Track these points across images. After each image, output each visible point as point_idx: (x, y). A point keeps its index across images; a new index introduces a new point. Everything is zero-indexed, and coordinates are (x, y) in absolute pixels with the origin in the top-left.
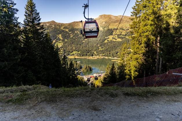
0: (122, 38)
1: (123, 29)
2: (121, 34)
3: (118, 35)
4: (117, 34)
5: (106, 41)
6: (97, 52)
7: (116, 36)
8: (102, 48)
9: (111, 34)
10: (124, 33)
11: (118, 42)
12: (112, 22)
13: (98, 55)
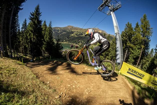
0: (77, 36)
1: (78, 32)
3: (76, 34)
5: (70, 36)
6: (65, 40)
8: (68, 39)
9: (73, 33)
10: (78, 34)
11: (76, 37)
12: (73, 29)
13: (66, 42)
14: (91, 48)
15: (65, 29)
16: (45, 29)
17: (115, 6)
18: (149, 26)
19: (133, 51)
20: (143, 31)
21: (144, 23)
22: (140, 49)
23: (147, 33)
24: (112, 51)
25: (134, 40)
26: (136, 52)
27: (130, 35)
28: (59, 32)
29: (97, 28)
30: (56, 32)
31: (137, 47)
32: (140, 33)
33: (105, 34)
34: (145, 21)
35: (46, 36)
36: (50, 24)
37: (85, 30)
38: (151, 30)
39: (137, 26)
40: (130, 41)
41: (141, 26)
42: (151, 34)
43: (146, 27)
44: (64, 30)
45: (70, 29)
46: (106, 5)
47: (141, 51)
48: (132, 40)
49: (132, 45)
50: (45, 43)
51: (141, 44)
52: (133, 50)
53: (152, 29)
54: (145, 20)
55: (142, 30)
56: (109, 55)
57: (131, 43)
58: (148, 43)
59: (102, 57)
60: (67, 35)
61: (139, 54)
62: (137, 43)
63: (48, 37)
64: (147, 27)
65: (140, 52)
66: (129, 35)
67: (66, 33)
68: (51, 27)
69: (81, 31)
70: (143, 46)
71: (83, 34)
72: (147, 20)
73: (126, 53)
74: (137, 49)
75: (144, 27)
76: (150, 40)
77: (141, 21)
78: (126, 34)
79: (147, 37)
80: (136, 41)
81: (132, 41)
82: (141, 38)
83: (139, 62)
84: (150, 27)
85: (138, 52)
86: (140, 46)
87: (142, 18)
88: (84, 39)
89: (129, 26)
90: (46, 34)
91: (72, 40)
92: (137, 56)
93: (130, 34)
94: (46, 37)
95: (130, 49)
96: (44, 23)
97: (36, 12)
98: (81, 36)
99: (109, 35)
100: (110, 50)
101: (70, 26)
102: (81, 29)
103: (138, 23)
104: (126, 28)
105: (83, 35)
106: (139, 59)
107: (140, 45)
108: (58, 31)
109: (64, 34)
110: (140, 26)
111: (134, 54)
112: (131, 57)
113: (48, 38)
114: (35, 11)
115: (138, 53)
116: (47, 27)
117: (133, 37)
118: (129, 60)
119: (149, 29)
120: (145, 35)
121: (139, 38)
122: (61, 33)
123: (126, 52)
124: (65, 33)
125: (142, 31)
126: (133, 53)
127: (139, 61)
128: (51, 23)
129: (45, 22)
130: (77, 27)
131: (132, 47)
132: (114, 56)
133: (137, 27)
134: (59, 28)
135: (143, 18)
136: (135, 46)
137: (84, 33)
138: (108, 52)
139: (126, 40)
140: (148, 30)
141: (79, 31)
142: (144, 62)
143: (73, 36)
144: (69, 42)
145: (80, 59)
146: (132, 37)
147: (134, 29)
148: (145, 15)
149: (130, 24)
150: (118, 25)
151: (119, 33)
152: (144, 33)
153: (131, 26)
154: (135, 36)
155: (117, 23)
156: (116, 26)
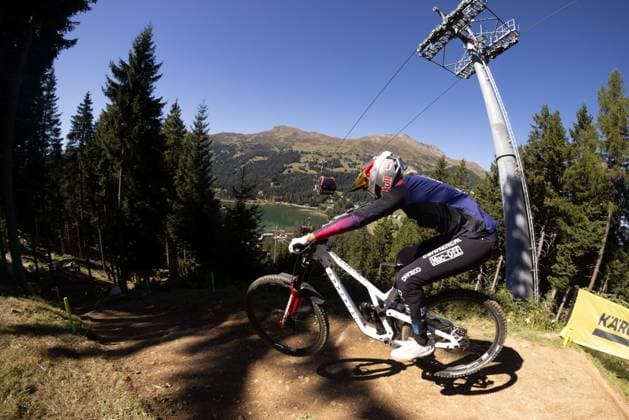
0: (318, 170)
1: (320, 154)
2: (316, 163)
3: (311, 164)
4: (307, 161)
5: (286, 172)
6: (265, 192)
7: (307, 164)
8: (277, 184)
9: (297, 160)
10: (322, 160)
11: (312, 176)
12: (298, 140)
13: (268, 197)
15: (262, 143)
16: (177, 143)
17: (494, 39)
19: (569, 230)
20: (613, 144)
21: (613, 108)
22: (602, 219)
25: (571, 180)
26: (581, 231)
27: (557, 159)
28: (235, 156)
29: (401, 136)
30: (224, 156)
31: (588, 211)
32: (598, 150)
33: (443, 158)
34: (618, 99)
35: (179, 173)
36: (200, 119)
37: (350, 147)
39: (584, 121)
40: (557, 186)
41: (599, 120)
43: (620, 125)
44: (258, 146)
45: (286, 139)
46: (451, 32)
47: (603, 226)
48: (564, 183)
49: (563, 204)
50: (175, 206)
51: (602, 195)
52: (570, 224)
54: (615, 95)
55: (604, 139)
57: (561, 195)
60: (271, 167)
61: (596, 242)
62: (586, 193)
63: (188, 180)
64: (624, 125)
65: (600, 231)
66: (552, 159)
67: (266, 158)
68: (204, 130)
69: (332, 149)
70: (611, 204)
71: (342, 162)
72: (624, 95)
73: (542, 238)
74: (586, 218)
75: (616, 124)
77: (599, 99)
78: (539, 159)
80: (583, 184)
81: (565, 187)
82: (602, 173)
83: (598, 274)
85: (594, 231)
86: (602, 207)
87: (603, 89)
88: (348, 184)
89: (548, 124)
90: (180, 165)
91: (295, 192)
92: (589, 249)
93: (554, 156)
94: (181, 178)
95: (560, 220)
96: (172, 112)
97: (136, 62)
98: (335, 170)
99: (463, 163)
101: (285, 128)
103: (585, 111)
104: (537, 133)
105: (341, 166)
106: (599, 262)
107: (601, 202)
108: (233, 149)
109: (260, 162)
110: (595, 121)
111: (577, 241)
112: (563, 255)
113: (192, 181)
114: (130, 55)
115: (594, 237)
116: (185, 132)
117: (568, 171)
118: (556, 266)
120: (618, 159)
121: (592, 175)
122: (244, 159)
124: (261, 158)
125: (608, 145)
126: (571, 236)
127: (596, 270)
128: (202, 112)
129: (175, 108)
130: (315, 133)
131: (564, 211)
133: (581, 127)
134: (235, 139)
135: (608, 88)
136: (576, 206)
137: (346, 159)
141: (322, 148)
142: (616, 273)
143: (296, 172)
144: (279, 200)
146: (564, 168)
147: (567, 135)
148: (616, 75)
149: (552, 112)
150: (507, 120)
151: (514, 157)
152: (615, 149)
153: (557, 123)
154: (577, 163)
155: (505, 113)
156: (500, 124)
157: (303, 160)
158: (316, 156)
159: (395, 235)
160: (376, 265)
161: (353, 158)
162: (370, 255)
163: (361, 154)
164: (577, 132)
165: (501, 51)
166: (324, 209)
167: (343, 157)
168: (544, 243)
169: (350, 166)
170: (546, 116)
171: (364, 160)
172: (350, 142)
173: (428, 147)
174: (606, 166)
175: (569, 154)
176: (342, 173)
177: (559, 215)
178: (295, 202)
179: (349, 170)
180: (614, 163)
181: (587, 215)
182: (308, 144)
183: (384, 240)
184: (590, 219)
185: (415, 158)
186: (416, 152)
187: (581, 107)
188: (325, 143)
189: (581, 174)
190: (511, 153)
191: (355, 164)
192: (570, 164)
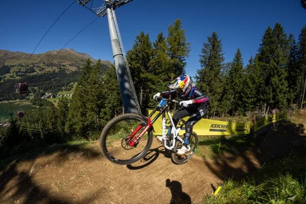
0: (21, 76)
1: (21, 66)
2: (20, 72)
3: (17, 73)
4: (14, 71)
5: (2, 81)
7: (15, 73)
9: (8, 72)
10: (23, 70)
12: (8, 58)
14: (61, 98)
18: (185, 40)
19: (154, 87)
20: (173, 49)
21: (175, 34)
22: (168, 81)
23: (180, 51)
24: (110, 96)
25: (153, 65)
26: (160, 87)
27: (146, 56)
29: (68, 49)
31: (162, 77)
32: (166, 52)
33: (89, 59)
34: (177, 30)
37: (39, 59)
38: (188, 46)
39: (161, 39)
40: (147, 68)
41: (168, 39)
42: (186, 53)
43: (177, 41)
48: (150, 66)
49: (150, 76)
51: (168, 71)
52: (154, 84)
53: (189, 44)
55: (170, 47)
56: (105, 105)
57: (149, 72)
58: (182, 69)
59: (92, 115)
62: (161, 70)
64: (179, 41)
66: (144, 56)
69: (30, 62)
70: (173, 74)
71: (35, 68)
72: (181, 29)
74: (161, 81)
75: (175, 41)
76: (186, 63)
77: (169, 30)
78: (137, 56)
79: (179, 58)
80: (159, 66)
81: (150, 68)
82: (168, 61)
84: (186, 42)
86: (168, 76)
87: (171, 26)
88: (40, 81)
89: (143, 40)
91: (9, 92)
93: (145, 54)
95: (149, 83)
98: (32, 74)
99: (99, 61)
100: (106, 95)
102: (29, 55)
103: (162, 35)
104: (137, 44)
105: (35, 71)
107: (168, 74)
110: (166, 39)
117: (152, 61)
118: (150, 103)
119: (183, 44)
120: (176, 56)
121: (163, 62)
123: (141, 91)
125: (171, 49)
126: (155, 89)
130: (18, 52)
131: (151, 79)
132: (116, 104)
133: (159, 42)
135: (173, 26)
136: (156, 76)
137: (37, 66)
138: (102, 100)
139: (138, 68)
140: (182, 47)
141: (23, 61)
143: (9, 80)
145: (42, 137)
146: (150, 60)
147: (152, 45)
148: (179, 21)
149: (145, 35)
150: (120, 37)
151: (122, 55)
152: (174, 51)
153: (147, 40)
154: (156, 57)
155: (119, 34)
156: (116, 40)
157: (11, 71)
158: (20, 67)
159: (69, 105)
160: (64, 124)
161: (42, 65)
162: (58, 119)
163: (46, 62)
164: (157, 44)
165: (123, 4)
166: (29, 99)
167: (36, 65)
168: (143, 94)
169: (40, 70)
170: (143, 36)
171: (48, 66)
172: (39, 56)
173: (83, 54)
174: (170, 58)
175: (152, 53)
176: (36, 75)
177: (148, 81)
178: (11, 100)
179: (40, 73)
180: (174, 57)
181: (162, 79)
182: (14, 60)
183: (64, 109)
184: (163, 81)
185: (76, 61)
186: (77, 57)
187: (160, 33)
188: (24, 58)
189: (158, 62)
190: (121, 53)
191: (43, 69)
192: (153, 58)
